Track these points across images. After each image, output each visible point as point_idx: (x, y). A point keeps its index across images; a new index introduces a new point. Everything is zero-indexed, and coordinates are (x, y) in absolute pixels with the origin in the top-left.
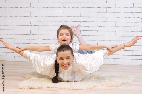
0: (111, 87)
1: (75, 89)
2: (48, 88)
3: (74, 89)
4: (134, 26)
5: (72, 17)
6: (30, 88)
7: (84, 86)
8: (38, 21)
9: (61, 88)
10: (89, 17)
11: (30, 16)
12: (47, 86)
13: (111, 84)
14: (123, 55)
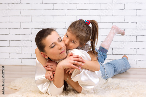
5: (77, 3)
8: (31, 10)
10: (100, 3)
11: (21, 3)
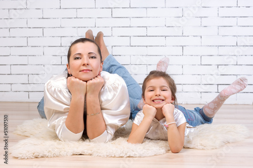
0: (203, 149)
1: (129, 157)
2: (74, 155)
3: (128, 155)
4: (238, 25)
5: (112, 8)
6: (36, 157)
7: (148, 149)
8: (43, 18)
9: (100, 155)
10: (146, 8)
12: (71, 152)
13: (201, 145)
14: (218, 85)
